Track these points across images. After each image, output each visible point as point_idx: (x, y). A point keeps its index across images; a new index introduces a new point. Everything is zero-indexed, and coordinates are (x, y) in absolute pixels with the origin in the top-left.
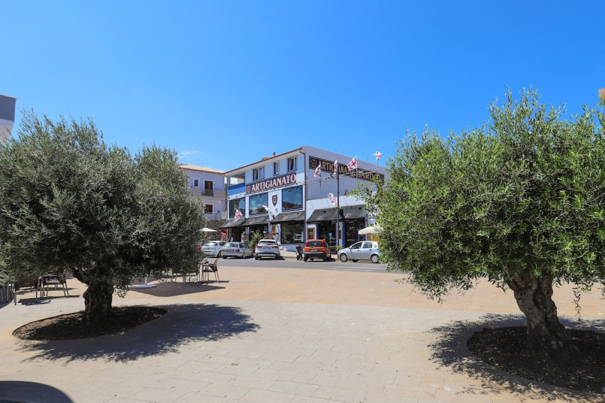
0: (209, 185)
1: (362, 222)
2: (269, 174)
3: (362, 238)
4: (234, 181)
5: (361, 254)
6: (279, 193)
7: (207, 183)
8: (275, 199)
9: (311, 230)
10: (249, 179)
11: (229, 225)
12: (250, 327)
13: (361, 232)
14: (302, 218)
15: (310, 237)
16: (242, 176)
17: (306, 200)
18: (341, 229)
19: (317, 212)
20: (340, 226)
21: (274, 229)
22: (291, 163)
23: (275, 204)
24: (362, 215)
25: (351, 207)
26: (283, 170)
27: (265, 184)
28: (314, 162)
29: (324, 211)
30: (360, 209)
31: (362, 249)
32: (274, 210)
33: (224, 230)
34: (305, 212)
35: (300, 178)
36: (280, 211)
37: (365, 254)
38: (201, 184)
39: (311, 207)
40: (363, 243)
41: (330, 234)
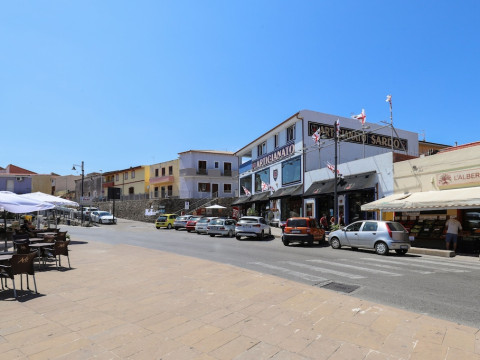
0: (227, 166)
1: (371, 194)
2: (270, 148)
4: (245, 160)
5: (359, 239)
6: (278, 166)
9: (309, 206)
10: (255, 156)
11: (238, 202)
13: (364, 208)
14: (301, 193)
15: (309, 214)
16: (249, 155)
17: (305, 171)
18: (343, 204)
19: (316, 185)
20: (342, 200)
21: (274, 204)
22: (290, 131)
23: (275, 179)
24: (372, 185)
25: (356, 176)
26: (282, 142)
27: (267, 159)
28: (313, 127)
29: (323, 183)
30: (367, 177)
31: (361, 232)
32: (274, 185)
33: (235, 206)
34: (303, 185)
35: (298, 148)
36: (280, 186)
37: (365, 240)
39: (311, 178)
40: (364, 222)
41: (331, 211)
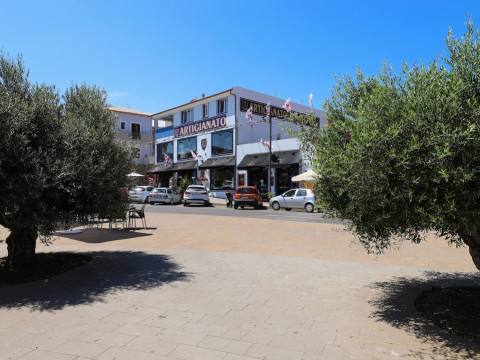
0: (136, 128)
1: (296, 169)
2: (198, 116)
3: (296, 185)
4: (162, 124)
5: (294, 202)
6: (208, 136)
7: (133, 125)
8: (204, 142)
9: (242, 176)
10: (177, 122)
11: (156, 169)
12: (181, 276)
13: (295, 179)
14: (233, 164)
15: (241, 183)
16: (170, 119)
17: (237, 144)
18: (273, 175)
19: (248, 157)
20: (272, 173)
21: (203, 174)
22: (221, 105)
23: (204, 149)
24: (296, 161)
25: (285, 152)
26: (213, 112)
27: (194, 127)
28: (245, 104)
29: (256, 156)
30: (293, 154)
31: (295, 197)
32: (203, 155)
33: (151, 175)
34: (235, 157)
35: (230, 122)
36: (209, 156)
37: (299, 202)
38: (128, 127)
39: (242, 152)
40: (297, 190)
41: (262, 181)
